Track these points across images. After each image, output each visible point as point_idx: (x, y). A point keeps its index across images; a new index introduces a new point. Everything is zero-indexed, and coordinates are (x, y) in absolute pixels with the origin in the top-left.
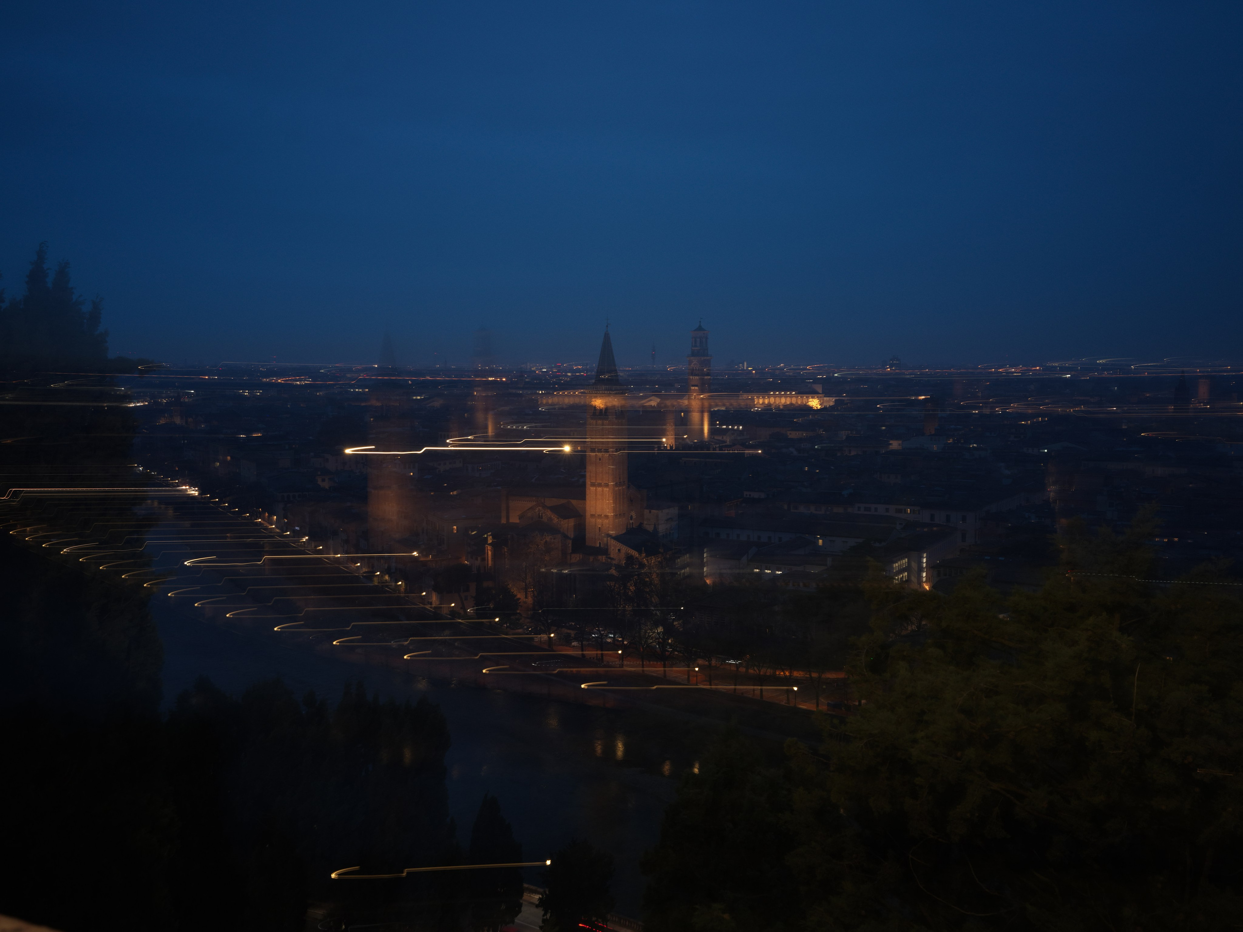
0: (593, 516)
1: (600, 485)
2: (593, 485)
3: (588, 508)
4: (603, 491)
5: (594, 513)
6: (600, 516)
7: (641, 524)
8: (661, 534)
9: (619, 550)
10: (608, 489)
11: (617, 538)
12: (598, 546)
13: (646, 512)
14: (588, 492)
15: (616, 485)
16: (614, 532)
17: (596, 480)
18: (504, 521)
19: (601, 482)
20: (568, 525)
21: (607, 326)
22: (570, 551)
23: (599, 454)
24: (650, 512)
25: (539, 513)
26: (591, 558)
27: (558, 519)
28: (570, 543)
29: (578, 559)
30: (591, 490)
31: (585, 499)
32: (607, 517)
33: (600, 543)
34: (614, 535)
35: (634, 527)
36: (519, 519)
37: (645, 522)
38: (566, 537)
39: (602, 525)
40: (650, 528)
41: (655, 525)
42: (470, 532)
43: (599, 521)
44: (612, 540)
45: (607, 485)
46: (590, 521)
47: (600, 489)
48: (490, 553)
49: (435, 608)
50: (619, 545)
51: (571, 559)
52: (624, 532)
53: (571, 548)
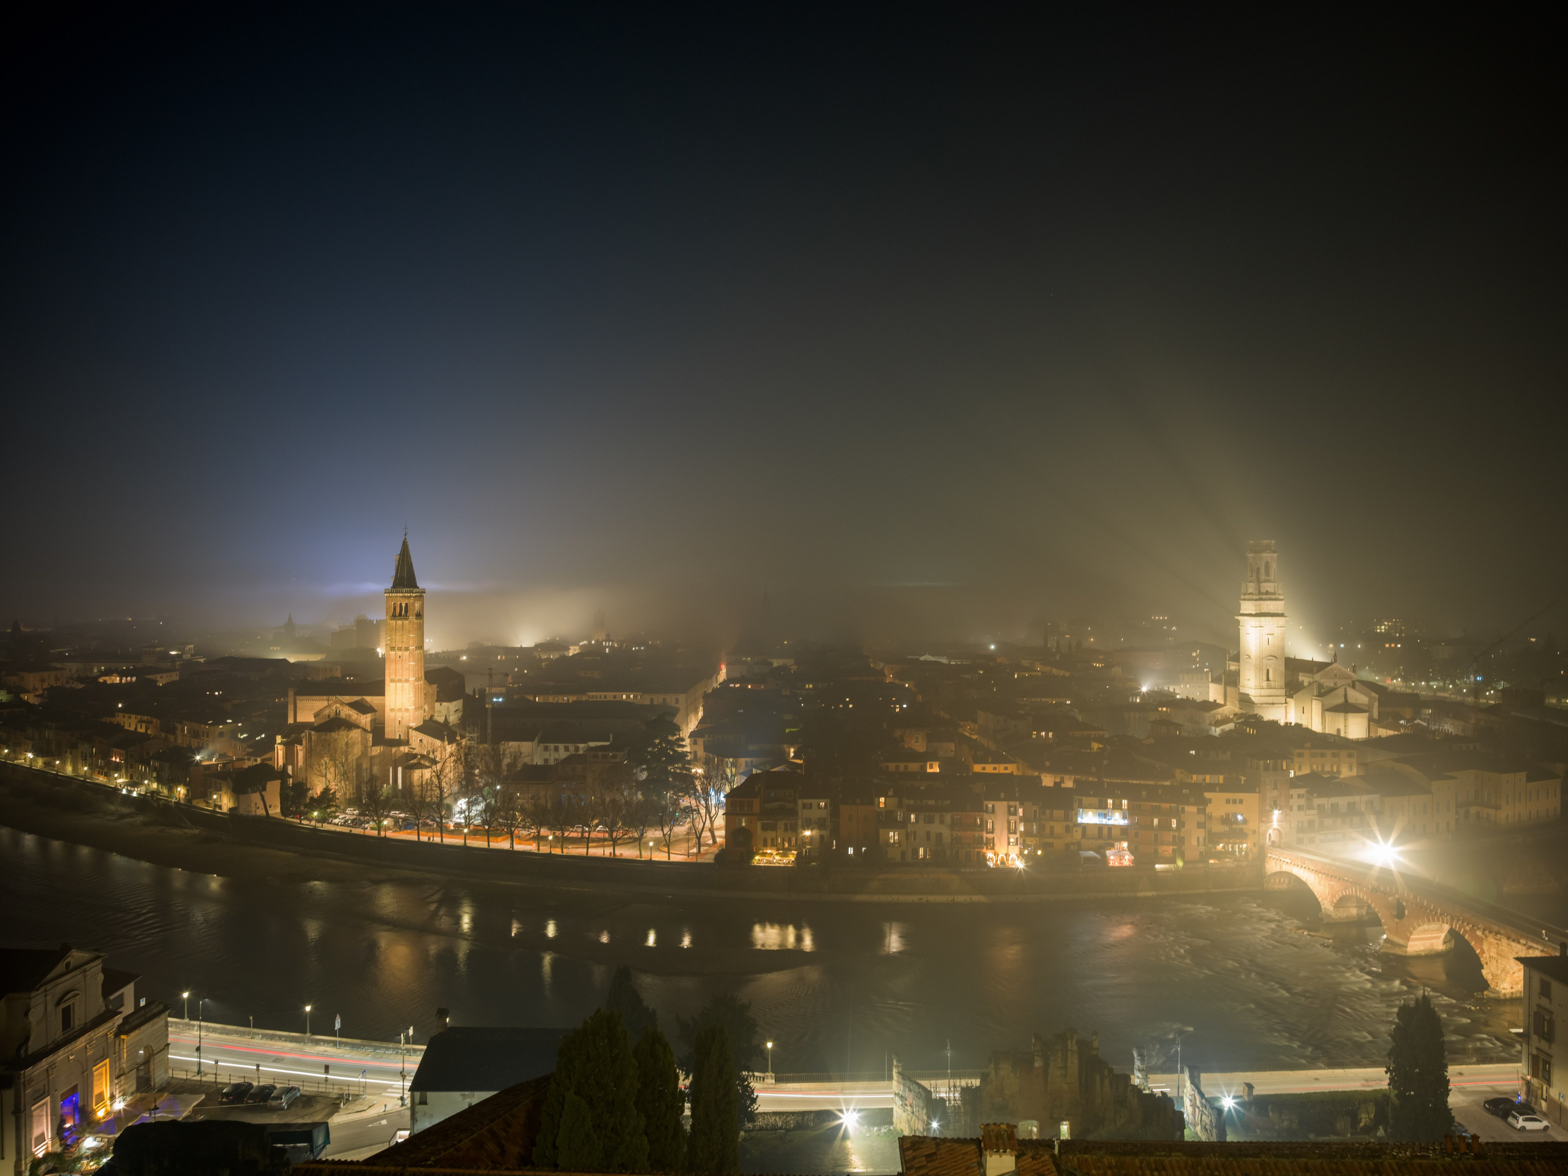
0: (392, 710)
1: (400, 681)
2: (392, 681)
3: (387, 703)
4: (403, 686)
5: (393, 707)
6: (400, 710)
7: (432, 716)
8: (451, 724)
9: (421, 741)
10: (408, 684)
11: (417, 729)
12: (398, 738)
13: (437, 704)
14: (387, 688)
15: (418, 679)
16: (414, 724)
17: (396, 676)
18: (291, 721)
19: (401, 678)
20: (365, 720)
21: (405, 535)
22: (371, 745)
23: (400, 653)
24: (441, 705)
25: (336, 711)
26: (394, 750)
27: (357, 714)
28: (370, 736)
29: (379, 751)
30: (390, 688)
31: (384, 695)
32: (407, 710)
33: (400, 735)
34: (414, 727)
35: (427, 719)
36: (315, 717)
37: (436, 715)
38: (365, 730)
39: (402, 718)
40: (441, 720)
41: (446, 716)
42: (239, 736)
43: (399, 715)
44: (414, 731)
45: (407, 681)
46: (389, 715)
47: (399, 685)
48: (281, 753)
49: (230, 809)
50: (421, 736)
51: (371, 752)
52: (422, 723)
53: (371, 741)
